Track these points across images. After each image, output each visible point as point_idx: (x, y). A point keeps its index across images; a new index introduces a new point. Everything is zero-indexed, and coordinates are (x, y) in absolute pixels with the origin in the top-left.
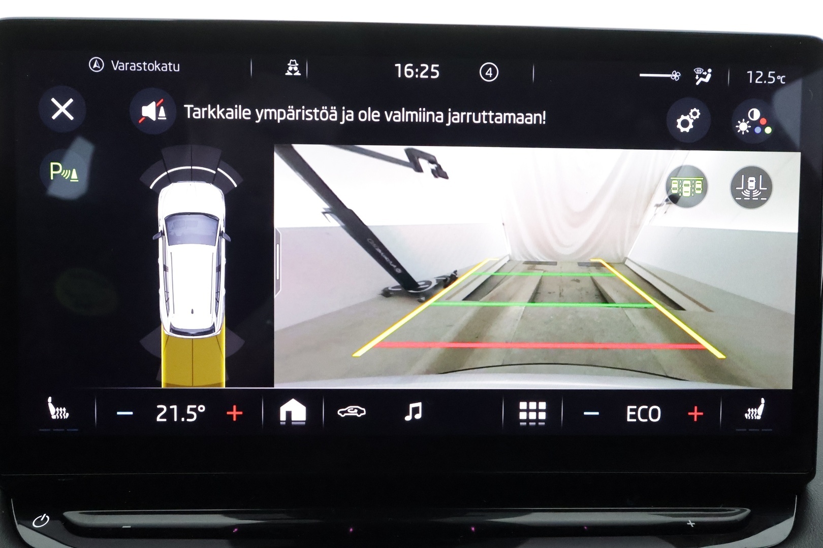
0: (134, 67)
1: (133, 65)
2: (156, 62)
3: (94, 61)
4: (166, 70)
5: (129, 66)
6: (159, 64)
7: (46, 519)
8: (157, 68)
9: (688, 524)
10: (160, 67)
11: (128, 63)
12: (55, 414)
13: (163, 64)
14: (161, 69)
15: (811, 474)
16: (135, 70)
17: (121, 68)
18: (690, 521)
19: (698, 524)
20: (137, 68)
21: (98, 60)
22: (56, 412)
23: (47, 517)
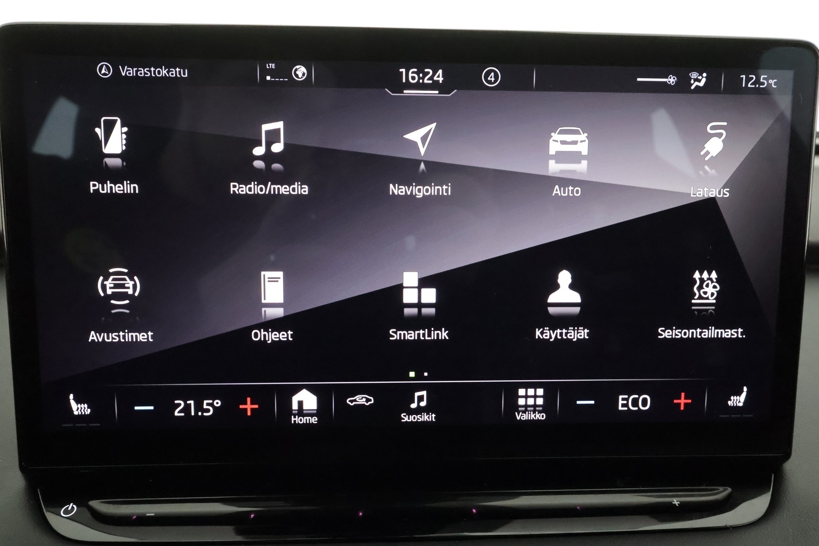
0: (142, 72)
1: (141, 70)
2: (163, 67)
3: (102, 67)
4: (174, 76)
5: (137, 71)
6: (167, 70)
7: (73, 507)
8: (165, 74)
9: (673, 503)
10: (168, 72)
11: (136, 69)
12: (77, 410)
13: (171, 69)
14: (169, 74)
15: (787, 455)
16: (143, 75)
17: (130, 73)
18: (675, 500)
19: (682, 504)
20: (145, 73)
21: (106, 65)
22: (78, 408)
23: (74, 506)
